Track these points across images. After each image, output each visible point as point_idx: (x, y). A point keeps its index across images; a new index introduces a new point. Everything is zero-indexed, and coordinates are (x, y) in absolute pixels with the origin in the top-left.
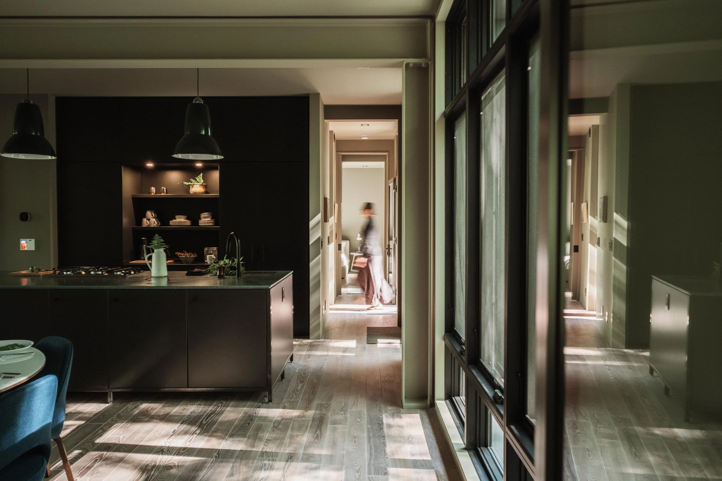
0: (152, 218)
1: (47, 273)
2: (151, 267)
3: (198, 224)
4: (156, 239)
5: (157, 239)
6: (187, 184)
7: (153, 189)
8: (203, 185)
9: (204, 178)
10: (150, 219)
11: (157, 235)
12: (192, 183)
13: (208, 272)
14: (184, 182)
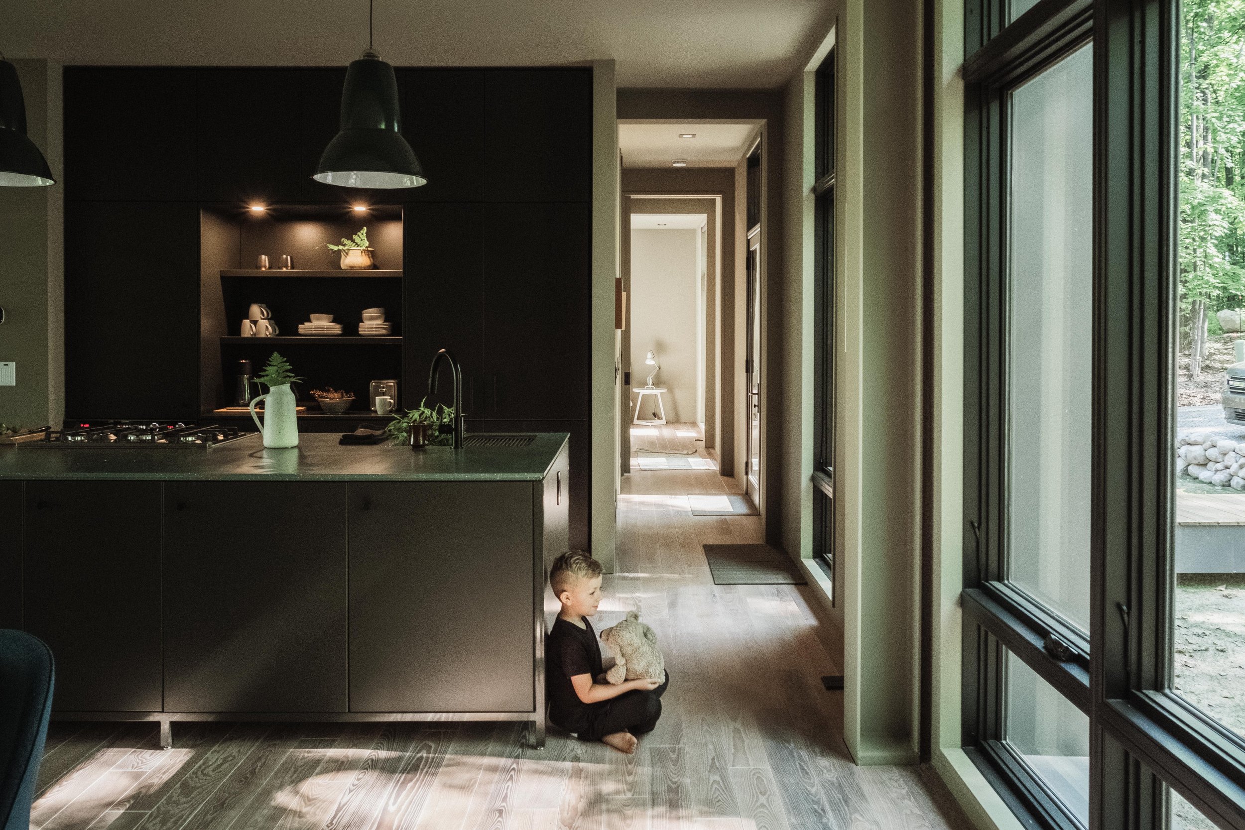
0: (262, 319)
1: (33, 437)
2: (263, 426)
3: (358, 331)
4: (275, 363)
5: (277, 363)
6: (335, 248)
7: (264, 259)
8: (368, 250)
9: (369, 236)
10: (257, 321)
11: (276, 354)
12: (346, 248)
13: (386, 435)
14: (328, 245)
